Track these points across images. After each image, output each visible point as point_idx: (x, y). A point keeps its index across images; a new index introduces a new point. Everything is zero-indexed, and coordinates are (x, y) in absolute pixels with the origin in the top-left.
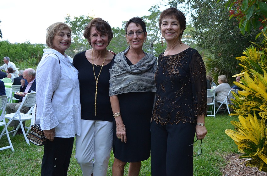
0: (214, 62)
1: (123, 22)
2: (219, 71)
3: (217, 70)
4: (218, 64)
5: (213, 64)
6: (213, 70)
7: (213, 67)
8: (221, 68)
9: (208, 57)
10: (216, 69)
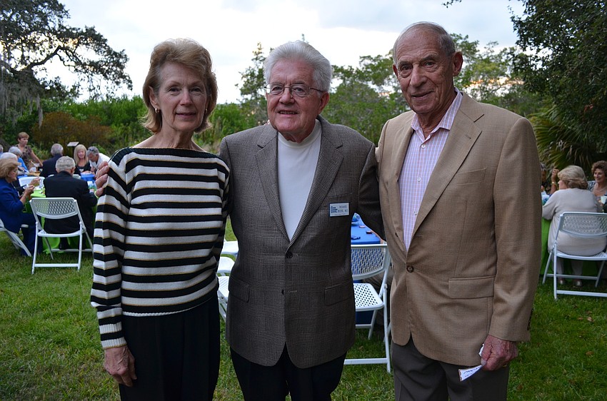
0: (556, 128)
1: (361, 58)
2: (567, 149)
3: (563, 147)
4: (566, 133)
5: (555, 134)
6: (554, 146)
7: (555, 140)
8: (574, 140)
9: (540, 117)
10: (560, 144)
